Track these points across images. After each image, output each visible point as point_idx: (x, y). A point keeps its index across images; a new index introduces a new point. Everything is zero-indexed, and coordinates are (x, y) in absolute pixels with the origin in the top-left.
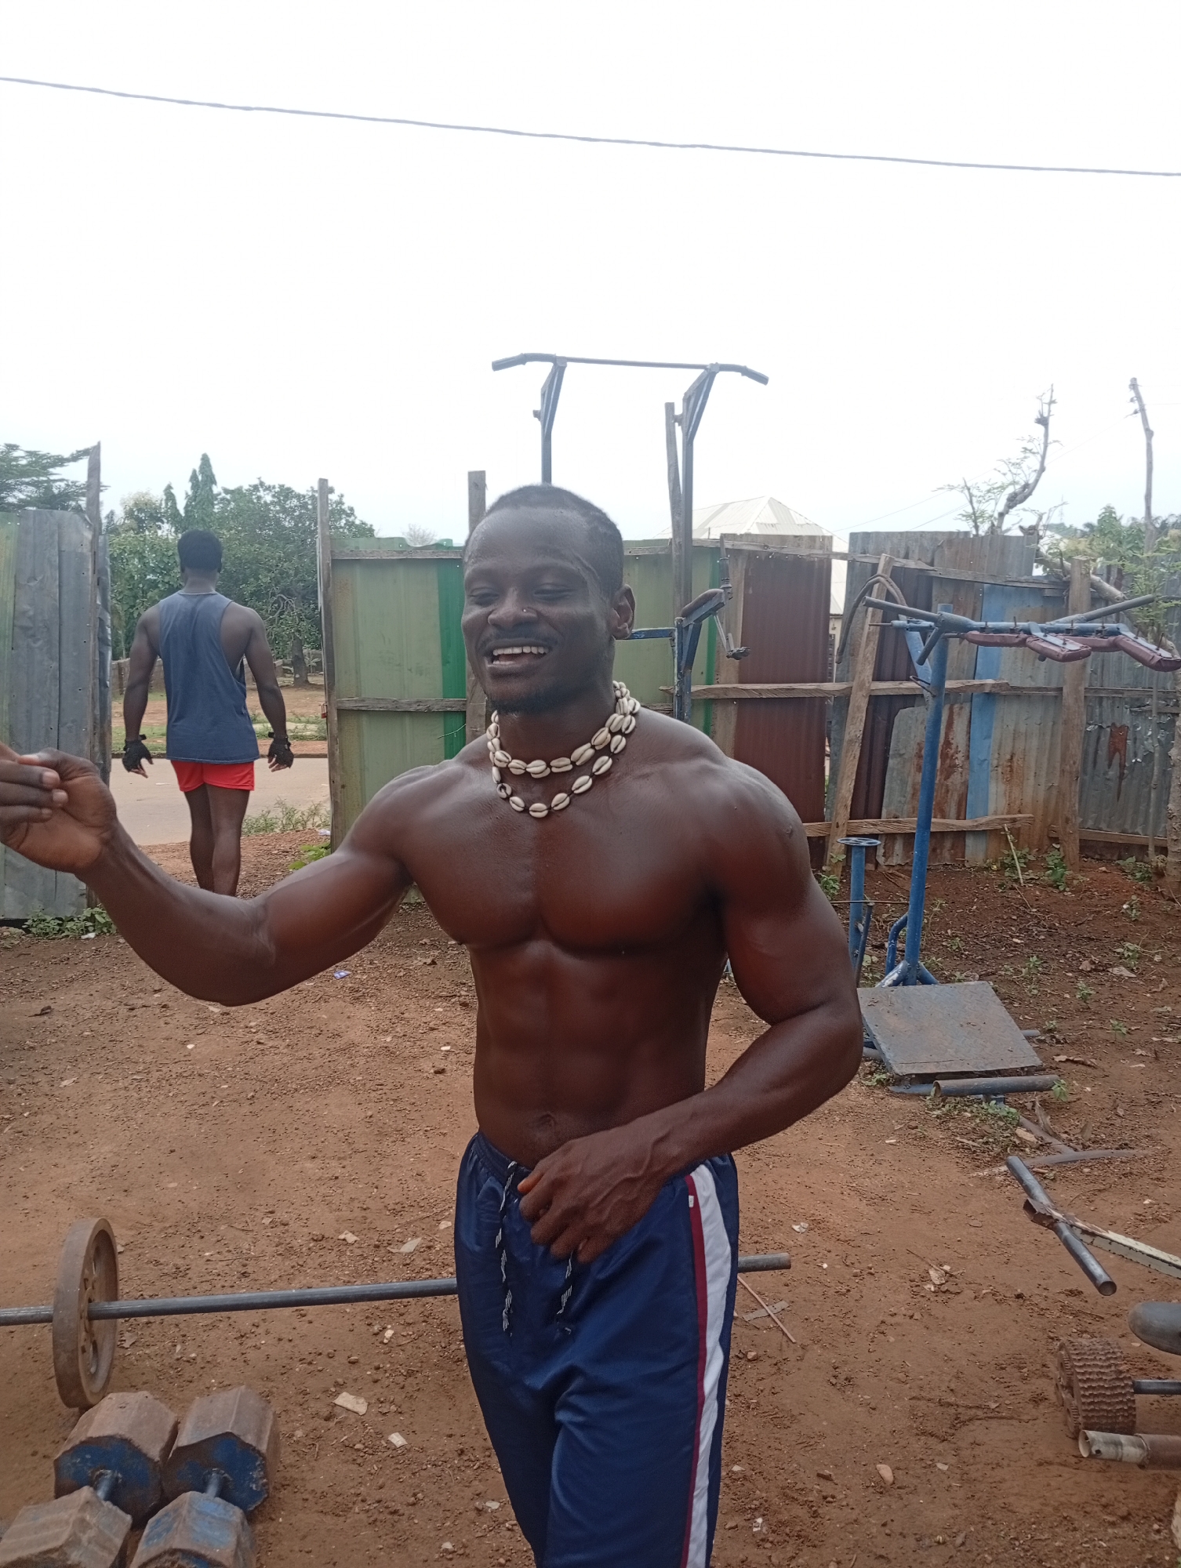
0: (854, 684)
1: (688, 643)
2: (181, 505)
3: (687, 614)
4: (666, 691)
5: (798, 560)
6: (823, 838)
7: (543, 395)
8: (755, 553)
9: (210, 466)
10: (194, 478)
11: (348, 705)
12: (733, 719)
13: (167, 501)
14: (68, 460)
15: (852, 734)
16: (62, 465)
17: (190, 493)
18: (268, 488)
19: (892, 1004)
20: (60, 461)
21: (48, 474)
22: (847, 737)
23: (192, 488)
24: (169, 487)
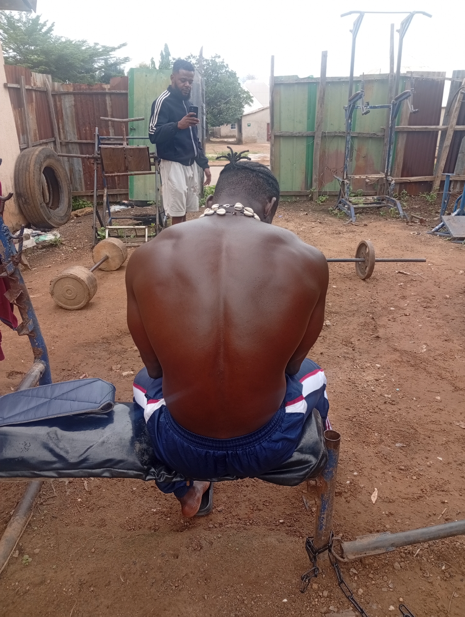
0: (449, 126)
1: (396, 109)
2: (157, 67)
3: (396, 99)
4: (383, 128)
5: (433, 80)
6: (431, 182)
7: (354, 24)
8: (418, 78)
9: (168, 48)
10: (162, 54)
11: (278, 134)
12: (405, 139)
13: (152, 64)
14: (117, 48)
15: (447, 144)
16: (114, 51)
17: (161, 61)
18: (194, 57)
19: (454, 220)
20: (114, 49)
21: (109, 55)
22: (445, 145)
23: (161, 59)
24: (153, 58)
